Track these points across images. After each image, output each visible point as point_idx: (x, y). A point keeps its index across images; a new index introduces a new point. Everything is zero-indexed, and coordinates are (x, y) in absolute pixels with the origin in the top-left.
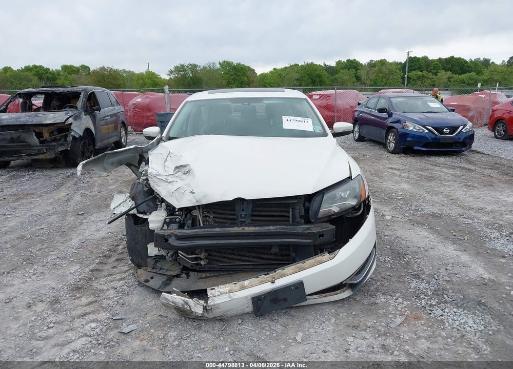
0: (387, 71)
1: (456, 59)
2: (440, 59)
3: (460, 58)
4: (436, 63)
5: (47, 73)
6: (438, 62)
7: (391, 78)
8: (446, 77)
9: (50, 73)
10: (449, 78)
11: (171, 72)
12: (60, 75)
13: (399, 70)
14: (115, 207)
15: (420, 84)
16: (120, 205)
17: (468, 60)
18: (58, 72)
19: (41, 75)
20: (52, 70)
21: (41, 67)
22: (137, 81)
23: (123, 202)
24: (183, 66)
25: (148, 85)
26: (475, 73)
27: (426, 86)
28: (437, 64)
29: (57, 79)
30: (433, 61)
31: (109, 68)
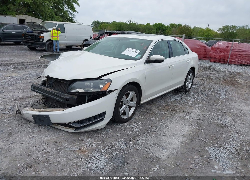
5: (163, 27)
9: (165, 27)
11: (220, 29)
12: (168, 28)
18: (168, 27)
19: (161, 28)
20: (166, 26)
21: (161, 24)
22: (200, 33)
24: (227, 26)
25: (205, 36)
29: (166, 30)
31: (188, 26)
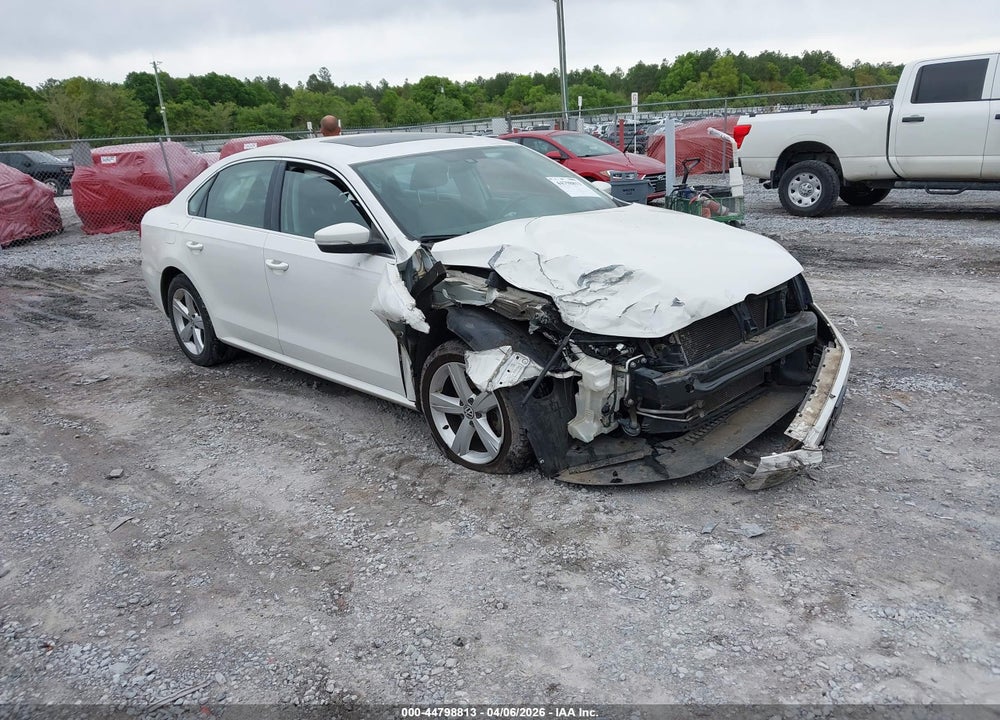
0: (110, 102)
1: (221, 78)
2: (192, 79)
3: (228, 78)
4: (187, 85)
6: (191, 85)
7: (122, 117)
8: (226, 113)
10: (234, 114)
13: (133, 99)
14: (489, 376)
15: (185, 127)
16: (498, 370)
17: (243, 80)
23: (502, 364)
26: (276, 105)
27: (197, 131)
28: (189, 88)
30: (180, 82)
